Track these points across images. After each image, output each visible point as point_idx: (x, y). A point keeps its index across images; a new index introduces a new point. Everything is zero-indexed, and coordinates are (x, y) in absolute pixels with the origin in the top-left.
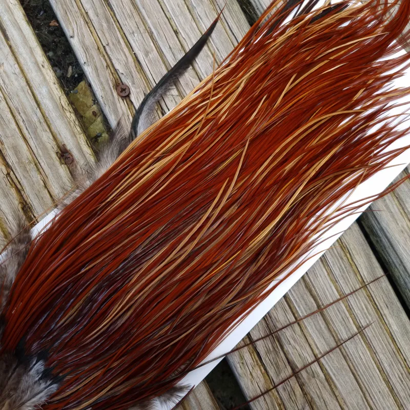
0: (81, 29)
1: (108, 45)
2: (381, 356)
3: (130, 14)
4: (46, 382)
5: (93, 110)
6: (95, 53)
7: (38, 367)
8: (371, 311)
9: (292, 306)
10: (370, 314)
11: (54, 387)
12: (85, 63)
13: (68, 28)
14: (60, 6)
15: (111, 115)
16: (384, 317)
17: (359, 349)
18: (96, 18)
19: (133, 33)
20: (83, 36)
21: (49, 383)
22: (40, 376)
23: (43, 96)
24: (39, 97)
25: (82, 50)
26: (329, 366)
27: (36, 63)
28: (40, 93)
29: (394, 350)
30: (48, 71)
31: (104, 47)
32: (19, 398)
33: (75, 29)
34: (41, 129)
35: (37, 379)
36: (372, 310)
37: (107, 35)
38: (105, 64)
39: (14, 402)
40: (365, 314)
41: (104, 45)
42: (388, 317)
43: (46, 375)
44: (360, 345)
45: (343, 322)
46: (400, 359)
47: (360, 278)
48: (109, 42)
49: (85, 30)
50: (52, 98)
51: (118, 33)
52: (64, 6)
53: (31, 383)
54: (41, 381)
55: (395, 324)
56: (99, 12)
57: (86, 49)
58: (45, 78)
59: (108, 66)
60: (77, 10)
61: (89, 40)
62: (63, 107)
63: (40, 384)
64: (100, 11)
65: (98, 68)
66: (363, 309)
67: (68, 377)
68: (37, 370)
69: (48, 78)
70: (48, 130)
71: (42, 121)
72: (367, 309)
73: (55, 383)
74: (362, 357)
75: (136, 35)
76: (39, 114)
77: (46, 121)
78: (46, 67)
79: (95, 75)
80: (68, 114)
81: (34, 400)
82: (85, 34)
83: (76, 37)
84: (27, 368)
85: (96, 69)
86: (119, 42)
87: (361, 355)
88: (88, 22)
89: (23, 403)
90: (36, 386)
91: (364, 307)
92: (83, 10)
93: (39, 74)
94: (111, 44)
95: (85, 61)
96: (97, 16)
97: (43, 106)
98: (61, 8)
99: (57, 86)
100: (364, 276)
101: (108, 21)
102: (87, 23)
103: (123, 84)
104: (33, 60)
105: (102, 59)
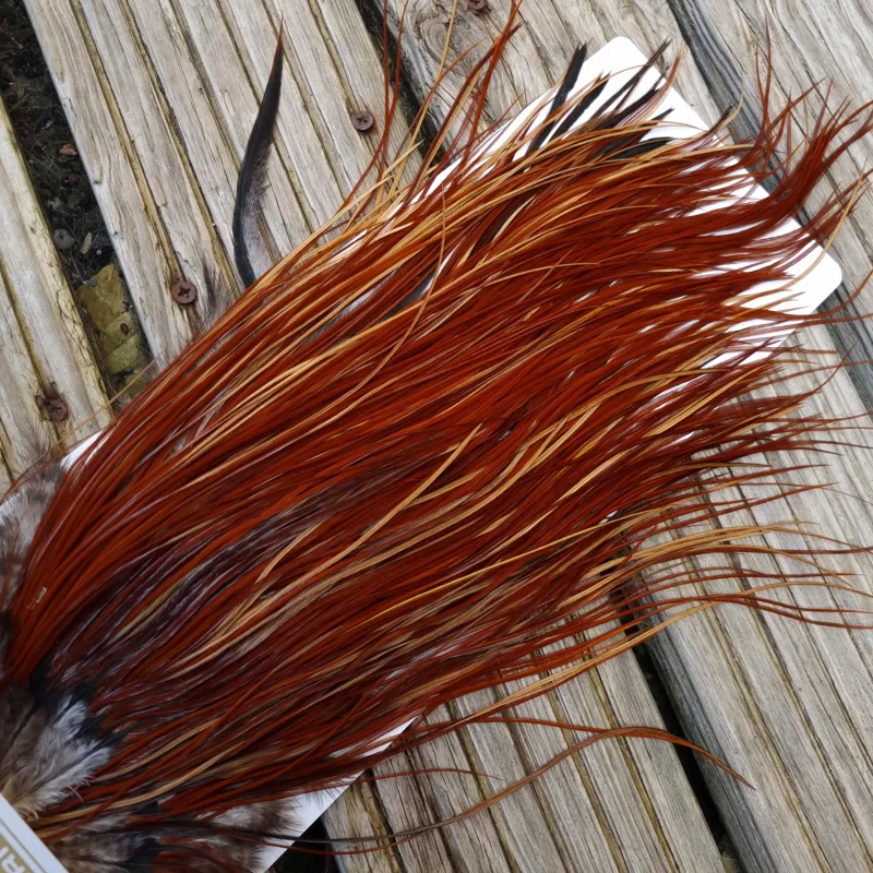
0: (118, 169)
1: (165, 205)
2: (631, 853)
3: (216, 155)
4: (89, 744)
5: (122, 322)
6: (138, 218)
7: (74, 713)
8: (617, 761)
9: (466, 740)
10: (615, 768)
11: (103, 755)
12: (116, 233)
13: (92, 165)
14: (82, 123)
15: (154, 337)
16: (643, 776)
17: (588, 837)
18: (149, 153)
19: (217, 188)
20: (119, 182)
21: (94, 744)
22: (76, 732)
23: (25, 287)
24: (16, 288)
25: (113, 207)
26: (527, 866)
27: (20, 222)
28: (20, 280)
29: (657, 843)
30: (42, 240)
31: (158, 208)
32: (36, 773)
33: (106, 169)
34: (12, 347)
35: (70, 736)
36: (621, 761)
37: (166, 187)
38: (155, 240)
39: (24, 781)
40: (606, 766)
41: (159, 204)
42: (650, 777)
43: (88, 731)
44: (591, 829)
45: (563, 780)
46: (666, 863)
47: (602, 695)
48: (170, 200)
49: (125, 172)
50: (42, 290)
51: (188, 185)
52: (90, 125)
53: (59, 746)
54: (78, 742)
55: (661, 793)
56: (156, 142)
57: (122, 209)
58: (33, 253)
59: (160, 244)
60: (114, 134)
61: (130, 192)
62: (61, 311)
63: (77, 747)
64: (158, 141)
65: (141, 243)
66: (603, 757)
67: (132, 735)
68: (73, 720)
69: (39, 253)
70: (25, 353)
71: (16, 332)
72: (610, 757)
73: (106, 746)
74: (594, 853)
75: (221, 193)
76: (12, 319)
77: (23, 334)
78: (39, 232)
79: (133, 258)
80: (70, 325)
81: (62, 777)
82: (124, 181)
83: (105, 185)
84: (51, 716)
85: (137, 248)
86: (188, 202)
87: (592, 848)
88: (132, 157)
89: (42, 784)
90: (68, 749)
91: (605, 752)
92: (126, 136)
93: (23, 244)
94: (170, 205)
95: (118, 229)
96: (152, 150)
97: (21, 306)
98: (83, 129)
99: (55, 270)
100: (611, 691)
101: (171, 162)
102: (131, 161)
103: (185, 280)
104: (14, 216)
105: (150, 229)
